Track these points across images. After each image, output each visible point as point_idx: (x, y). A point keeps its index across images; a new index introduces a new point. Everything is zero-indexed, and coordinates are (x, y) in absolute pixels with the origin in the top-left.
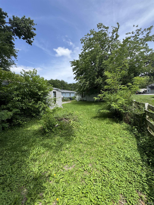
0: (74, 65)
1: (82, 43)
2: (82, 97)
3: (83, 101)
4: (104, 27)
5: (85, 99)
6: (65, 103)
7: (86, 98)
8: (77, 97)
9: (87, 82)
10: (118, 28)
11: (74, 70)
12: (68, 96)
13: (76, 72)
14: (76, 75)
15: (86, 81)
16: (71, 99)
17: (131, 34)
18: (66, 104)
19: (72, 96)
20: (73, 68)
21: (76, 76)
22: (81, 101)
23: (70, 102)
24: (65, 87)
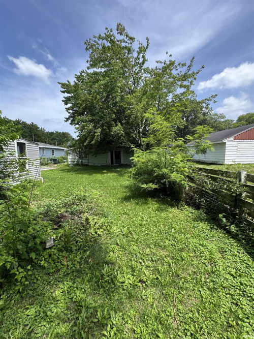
0: (68, 92)
1: (87, 49)
2: (80, 157)
3: (83, 165)
4: (127, 36)
5: (85, 162)
6: (44, 169)
7: (88, 159)
8: (70, 157)
9: (96, 129)
10: (147, 48)
11: (67, 101)
12: (48, 155)
13: (72, 108)
14: (69, 113)
15: (95, 127)
16: (55, 161)
17: (163, 63)
18: (48, 171)
19: (58, 155)
20: (65, 98)
21: (69, 115)
22: (77, 165)
23: (54, 167)
24: (38, 137)
